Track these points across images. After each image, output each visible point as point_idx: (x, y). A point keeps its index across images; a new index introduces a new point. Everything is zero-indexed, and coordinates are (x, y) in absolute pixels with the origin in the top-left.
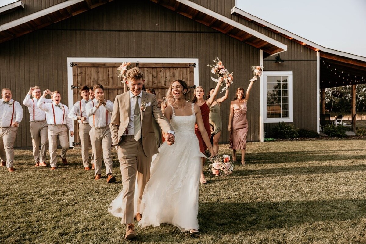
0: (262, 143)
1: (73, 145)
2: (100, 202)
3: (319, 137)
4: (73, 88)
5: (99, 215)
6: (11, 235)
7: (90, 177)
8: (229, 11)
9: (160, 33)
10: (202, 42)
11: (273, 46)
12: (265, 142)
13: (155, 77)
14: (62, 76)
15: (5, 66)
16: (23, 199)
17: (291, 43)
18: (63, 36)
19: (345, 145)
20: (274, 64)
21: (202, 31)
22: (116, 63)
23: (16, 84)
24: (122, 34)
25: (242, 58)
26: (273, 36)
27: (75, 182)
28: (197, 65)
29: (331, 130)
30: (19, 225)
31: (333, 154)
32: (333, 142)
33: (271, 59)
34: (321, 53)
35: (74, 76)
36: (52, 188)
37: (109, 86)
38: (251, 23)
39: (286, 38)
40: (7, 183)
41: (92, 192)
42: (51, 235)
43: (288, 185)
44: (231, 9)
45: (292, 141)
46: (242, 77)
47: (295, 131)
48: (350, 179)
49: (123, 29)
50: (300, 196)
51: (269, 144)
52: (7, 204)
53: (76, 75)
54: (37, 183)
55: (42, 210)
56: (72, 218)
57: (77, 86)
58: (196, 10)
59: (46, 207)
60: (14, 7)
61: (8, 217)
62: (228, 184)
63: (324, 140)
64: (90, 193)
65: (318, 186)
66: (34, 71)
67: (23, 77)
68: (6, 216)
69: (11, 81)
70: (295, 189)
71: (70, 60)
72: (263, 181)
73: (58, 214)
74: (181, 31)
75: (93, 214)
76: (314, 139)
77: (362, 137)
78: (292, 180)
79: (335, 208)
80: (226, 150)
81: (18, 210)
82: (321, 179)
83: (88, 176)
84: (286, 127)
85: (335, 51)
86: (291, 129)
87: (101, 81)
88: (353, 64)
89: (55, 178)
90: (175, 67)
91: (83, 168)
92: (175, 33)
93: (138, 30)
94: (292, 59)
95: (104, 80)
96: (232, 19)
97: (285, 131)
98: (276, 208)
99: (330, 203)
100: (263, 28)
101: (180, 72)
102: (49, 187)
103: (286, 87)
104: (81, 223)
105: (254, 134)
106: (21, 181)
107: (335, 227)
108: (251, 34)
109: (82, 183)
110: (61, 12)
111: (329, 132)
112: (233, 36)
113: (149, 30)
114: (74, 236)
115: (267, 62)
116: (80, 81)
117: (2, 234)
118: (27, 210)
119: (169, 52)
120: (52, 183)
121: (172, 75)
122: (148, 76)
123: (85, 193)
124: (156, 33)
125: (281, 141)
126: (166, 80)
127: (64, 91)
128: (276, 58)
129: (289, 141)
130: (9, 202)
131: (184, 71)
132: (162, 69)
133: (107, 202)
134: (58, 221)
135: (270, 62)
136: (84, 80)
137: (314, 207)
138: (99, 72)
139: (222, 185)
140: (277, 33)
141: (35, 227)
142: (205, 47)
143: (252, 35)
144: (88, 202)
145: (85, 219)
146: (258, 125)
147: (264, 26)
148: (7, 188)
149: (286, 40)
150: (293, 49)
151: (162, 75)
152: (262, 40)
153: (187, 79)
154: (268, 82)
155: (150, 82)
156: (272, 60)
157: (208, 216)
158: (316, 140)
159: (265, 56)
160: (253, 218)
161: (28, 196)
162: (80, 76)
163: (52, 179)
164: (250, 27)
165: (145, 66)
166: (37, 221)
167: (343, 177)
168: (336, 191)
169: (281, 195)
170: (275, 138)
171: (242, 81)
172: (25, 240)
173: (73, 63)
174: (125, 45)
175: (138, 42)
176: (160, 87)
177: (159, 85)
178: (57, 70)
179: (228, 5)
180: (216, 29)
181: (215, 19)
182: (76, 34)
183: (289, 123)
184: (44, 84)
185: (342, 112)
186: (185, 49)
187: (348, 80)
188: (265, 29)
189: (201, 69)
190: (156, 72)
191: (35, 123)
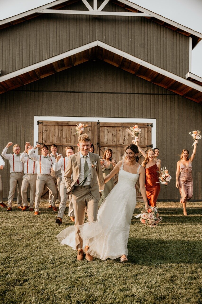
9: (120, 94)
10: (159, 104)
13: (114, 136)
14: (29, 133)
18: (31, 97)
21: (160, 93)
24: (85, 95)
25: (198, 119)
27: (31, 245)
28: (155, 125)
35: (40, 133)
36: (4, 252)
37: (71, 143)
44: (186, 74)
49: (85, 91)
53: (42, 133)
57: (42, 143)
58: (156, 72)
64: (44, 264)
66: (4, 128)
71: (37, 119)
74: (139, 93)
87: (64, 139)
89: (10, 238)
92: (134, 95)
93: (99, 92)
95: (67, 138)
112: (190, 99)
116: (45, 138)
119: (128, 113)
120: (7, 244)
122: (108, 134)
123: (39, 263)
126: (124, 139)
132: (121, 128)
136: (48, 137)
138: (62, 130)
142: (162, 108)
144: (40, 280)
151: (121, 134)
153: (145, 139)
155: (110, 140)
162: (45, 134)
163: (7, 240)
165: (105, 125)
173: (39, 122)
174: (87, 106)
175: (99, 103)
176: (119, 146)
177: (118, 143)
178: (25, 128)
179: (183, 71)
180: (173, 92)
181: (173, 81)
182: (43, 95)
184: (12, 140)
186: (143, 110)
189: (158, 129)
190: (115, 131)
191: (15, 173)
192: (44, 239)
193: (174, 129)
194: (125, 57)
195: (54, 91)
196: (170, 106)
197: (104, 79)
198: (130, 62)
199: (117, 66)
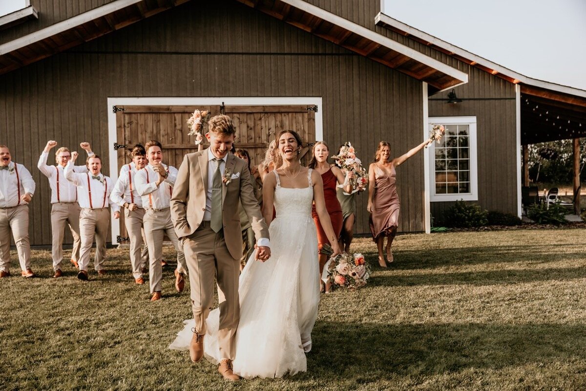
0: (428, 235)
1: (118, 242)
2: (159, 341)
3: (521, 225)
4: (118, 147)
5: (155, 364)
7: (143, 297)
8: (371, 20)
9: (258, 56)
10: (327, 71)
11: (445, 75)
12: (433, 234)
13: (251, 129)
14: (99, 128)
15: (6, 114)
16: (28, 336)
17: (472, 71)
19: (566, 238)
20: (445, 106)
21: (327, 52)
22: (187, 106)
23: (25, 142)
24: (197, 58)
25: (393, 95)
26: (443, 59)
27: (118, 304)
28: (320, 109)
29: (541, 213)
30: (17, 383)
31: (547, 253)
32: (546, 232)
33: (441, 98)
34: (523, 87)
35: (119, 127)
36: (78, 315)
37: (175, 143)
38: (407, 39)
39: (465, 63)
40: (3, 308)
41: (146, 322)
43: (477, 308)
44: (375, 16)
45: (477, 231)
46: (394, 126)
47: (481, 215)
48: (581, 298)
49: (198, 51)
51: (439, 238)
53: (123, 126)
54: (54, 308)
55: (59, 357)
56: (109, 370)
57: (124, 145)
58: (318, 18)
59: (66, 350)
60: (22, 16)
62: (375, 307)
63: (530, 230)
64: (141, 325)
65: (527, 309)
66: (53, 120)
67: (36, 130)
69: (16, 138)
70: (490, 314)
71: (112, 102)
72: (434, 302)
73: (86, 362)
74: (292, 52)
75: (145, 363)
76: (514, 228)
78: (482, 300)
79: (562, 351)
80: (369, 248)
81: (18, 356)
82: (532, 297)
83: (140, 294)
84: (466, 209)
85: (546, 83)
86: (476, 211)
87: (163, 136)
88: (575, 104)
89: (84, 298)
90: (283, 112)
91: (133, 280)
92: (282, 56)
93: (222, 52)
94: (476, 97)
95: (168, 134)
96: (375, 31)
97: (466, 215)
98: (459, 350)
99: (551, 341)
100: (428, 46)
101: (292, 120)
102: (74, 313)
103: (465, 142)
104: (124, 380)
105: (414, 220)
106: (28, 303)
107: (564, 385)
108: (407, 57)
109: (130, 307)
110: (96, 24)
111: (538, 215)
112: (379, 61)
113: (241, 52)
115: (434, 102)
116: (128, 136)
118: (33, 356)
119: (273, 88)
120: (80, 306)
121: (279, 125)
122: (240, 126)
123: (134, 325)
124: (253, 56)
125: (459, 231)
126: (269, 133)
127: (102, 152)
128: (449, 96)
129: (473, 231)
130: (5, 342)
131: (298, 119)
132: (262, 116)
134: (85, 376)
135: (439, 101)
136: (134, 134)
137: (525, 349)
138: (159, 121)
139: (365, 308)
140: (450, 54)
141: (45, 388)
142: (333, 78)
143: (409, 58)
144: (138, 341)
145: (132, 372)
146: (422, 205)
147: (428, 44)
148: (4, 317)
149: (464, 65)
150: (476, 80)
151: (263, 125)
152: (426, 66)
153: (304, 131)
155: (243, 136)
156: (442, 100)
157: (342, 365)
159: (431, 91)
161: (38, 331)
162: (129, 129)
163: (79, 301)
164: (406, 45)
165: (234, 111)
166: (49, 377)
167: (569, 293)
168: (560, 319)
170: (449, 227)
171: (394, 133)
173: (117, 107)
174: (202, 77)
175: (223, 71)
176: (260, 145)
177: (258, 141)
178: (92, 119)
179: (370, 10)
180: (350, 49)
181: (348, 33)
182: (121, 59)
183: (470, 202)
184: (70, 141)
185: (554, 183)
186: (300, 83)
187: (567, 130)
188: (431, 48)
189: (327, 115)
190: (253, 120)
191: (61, 204)
192: (139, 296)
193: (354, 114)
195: (141, 51)
196: (345, 74)
197: (229, 29)
198: (273, 1)
199: (252, 5)
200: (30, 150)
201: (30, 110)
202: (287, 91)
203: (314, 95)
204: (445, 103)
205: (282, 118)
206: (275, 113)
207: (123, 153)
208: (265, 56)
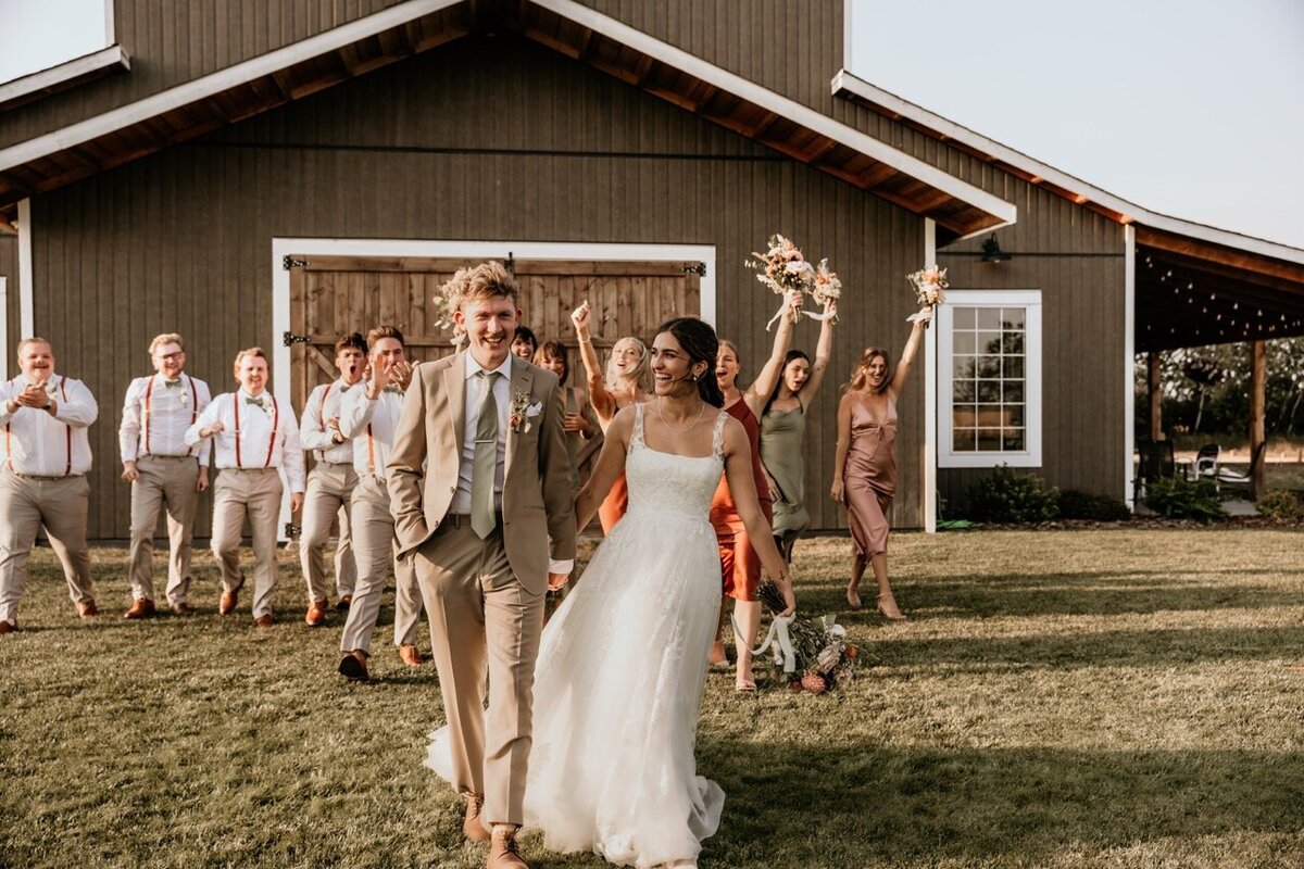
0: (930, 536)
1: (288, 536)
2: (380, 713)
3: (1129, 520)
4: (292, 341)
5: (376, 749)
6: (106, 802)
8: (824, 86)
9: (585, 159)
10: (727, 192)
11: (969, 206)
12: (941, 534)
14: (255, 301)
15: (65, 267)
16: (131, 699)
17: (1035, 197)
18: (259, 166)
19: (1211, 548)
20: (976, 267)
21: (728, 153)
23: (101, 327)
24: (459, 160)
25: (863, 245)
26: (974, 170)
27: (298, 650)
28: (711, 270)
29: (1170, 494)
30: (127, 772)
32: (1175, 535)
33: (967, 251)
34: (1141, 231)
35: (295, 300)
36: (222, 668)
39: (1020, 179)
42: (229, 803)
44: (832, 77)
45: (1035, 529)
46: (863, 310)
47: (1046, 498)
49: (460, 146)
50: (1022, 703)
51: (951, 541)
52: (83, 714)
53: (303, 298)
54: (173, 654)
55: (197, 734)
56: (291, 756)
57: (304, 336)
58: (708, 85)
59: (208, 724)
60: (97, 66)
61: (90, 750)
66: (160, 283)
67: (125, 301)
68: (85, 747)
71: (282, 248)
73: (246, 744)
74: (656, 152)
75: (356, 745)
76: (1112, 525)
77: (1279, 520)
80: (804, 558)
81: (119, 731)
84: (1013, 483)
86: (1033, 489)
88: (1250, 268)
90: (634, 276)
92: (636, 160)
93: (511, 148)
94: (1041, 251)
95: (394, 316)
96: (831, 113)
97: (1013, 498)
101: (653, 291)
102: (213, 664)
103: (1018, 344)
104: (320, 772)
105: (902, 504)
106: (122, 645)
108: (891, 168)
111: (1163, 501)
112: (836, 173)
113: (550, 149)
114: (299, 806)
115: (949, 257)
116: (314, 318)
117: (79, 796)
118: (147, 731)
119: (615, 224)
120: (223, 652)
121: (625, 303)
122: (544, 303)
123: (332, 685)
124: (574, 158)
125: (997, 529)
126: (604, 317)
128: (984, 247)
129: (1024, 529)
130: (89, 708)
131: (666, 290)
132: (590, 281)
133: (401, 712)
134: (248, 765)
135: (963, 258)
136: (326, 314)
138: (377, 289)
140: (988, 159)
141: (177, 780)
142: (738, 206)
143: (896, 170)
144: (341, 712)
145: (332, 758)
146: (919, 472)
147: (942, 138)
148: (79, 667)
149: (1018, 183)
150: (1042, 215)
154: (955, 327)
155: (551, 323)
156: (971, 254)
157: (721, 754)
158: (1116, 529)
159: (943, 238)
160: (862, 763)
161: (148, 692)
162: (315, 303)
163: (221, 642)
165: (534, 271)
166: (183, 763)
169: (963, 700)
170: (978, 522)
172: (150, 814)
173: (292, 258)
174: (468, 199)
175: (511, 189)
178: (239, 281)
179: (821, 65)
180: (777, 148)
181: (771, 115)
182: (303, 159)
183: (1026, 470)
184: (193, 326)
185: (1234, 434)
186: (671, 215)
187: (1233, 323)
188: (948, 147)
189: (725, 283)
190: (571, 289)
194: (600, 30)
195: (344, 144)
196: (763, 200)
198: (619, 47)
199: (574, 54)
200: (111, 342)
201: (113, 261)
202: (643, 232)
203: (699, 241)
204: (976, 261)
205: (631, 288)
206: (618, 276)
207: (303, 353)
208: (599, 159)
